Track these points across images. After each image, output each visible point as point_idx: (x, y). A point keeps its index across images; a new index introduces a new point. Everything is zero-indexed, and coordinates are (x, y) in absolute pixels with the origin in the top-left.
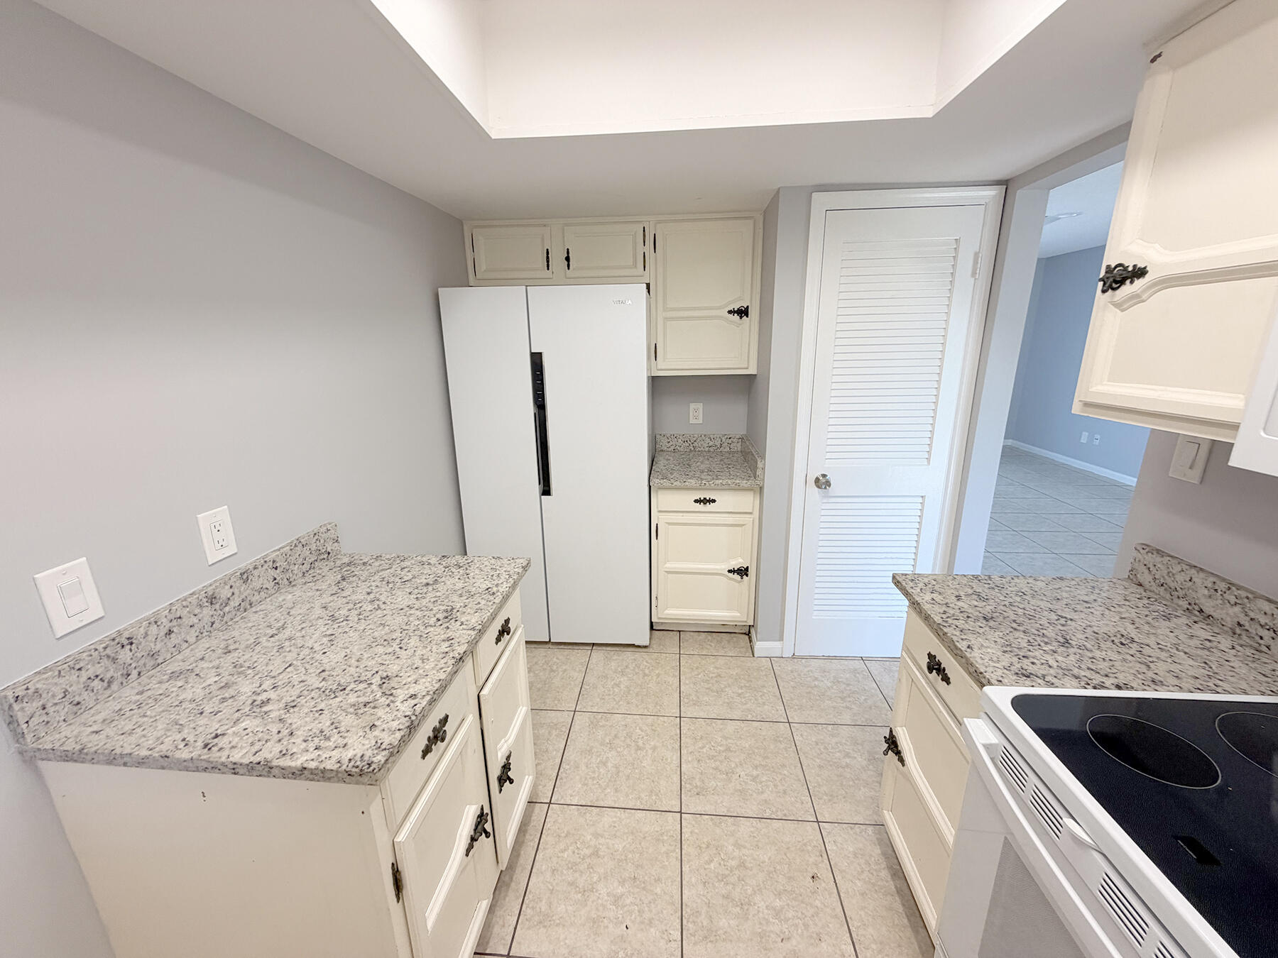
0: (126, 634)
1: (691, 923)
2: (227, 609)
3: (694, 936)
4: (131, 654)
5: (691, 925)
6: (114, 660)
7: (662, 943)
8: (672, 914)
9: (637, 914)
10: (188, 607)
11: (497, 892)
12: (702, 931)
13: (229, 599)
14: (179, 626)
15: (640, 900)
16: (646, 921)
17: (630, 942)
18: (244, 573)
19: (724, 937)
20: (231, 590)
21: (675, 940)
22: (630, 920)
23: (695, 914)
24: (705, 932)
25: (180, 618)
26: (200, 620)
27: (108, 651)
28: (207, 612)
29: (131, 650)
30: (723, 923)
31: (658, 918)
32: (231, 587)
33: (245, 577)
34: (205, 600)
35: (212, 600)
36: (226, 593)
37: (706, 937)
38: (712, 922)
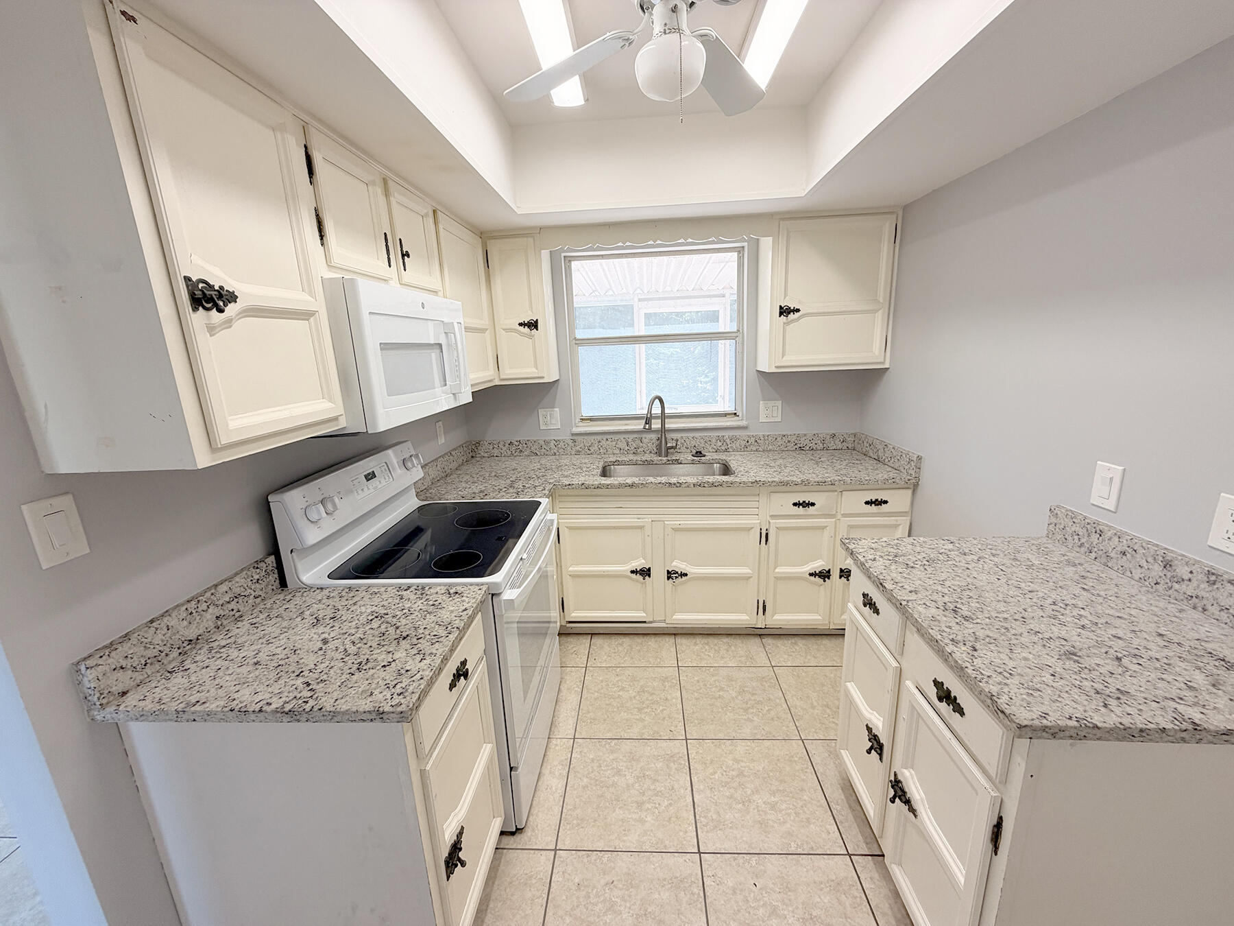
0: (1101, 527)
1: (695, 893)
2: (1176, 586)
3: (692, 882)
4: (1098, 541)
5: (695, 890)
6: (1089, 536)
7: (720, 874)
8: (715, 900)
9: (749, 899)
10: (1145, 549)
11: (904, 913)
12: (685, 887)
13: (1183, 580)
14: (1132, 556)
15: (750, 913)
16: (738, 892)
17: (749, 872)
18: (1213, 574)
19: (664, 883)
20: (1190, 575)
21: (709, 876)
22: (754, 892)
23: (692, 902)
24: (682, 886)
25: (1135, 551)
26: (1148, 569)
27: (1088, 526)
28: (1157, 570)
29: (1098, 539)
30: (665, 895)
31: (728, 895)
32: (1191, 572)
33: (1213, 578)
34: (1161, 559)
35: (1167, 565)
36: (1183, 571)
37: (681, 881)
38: (676, 896)
